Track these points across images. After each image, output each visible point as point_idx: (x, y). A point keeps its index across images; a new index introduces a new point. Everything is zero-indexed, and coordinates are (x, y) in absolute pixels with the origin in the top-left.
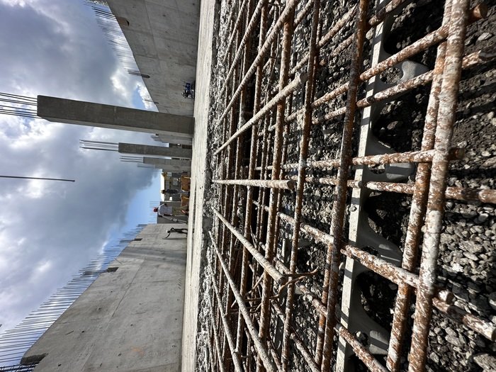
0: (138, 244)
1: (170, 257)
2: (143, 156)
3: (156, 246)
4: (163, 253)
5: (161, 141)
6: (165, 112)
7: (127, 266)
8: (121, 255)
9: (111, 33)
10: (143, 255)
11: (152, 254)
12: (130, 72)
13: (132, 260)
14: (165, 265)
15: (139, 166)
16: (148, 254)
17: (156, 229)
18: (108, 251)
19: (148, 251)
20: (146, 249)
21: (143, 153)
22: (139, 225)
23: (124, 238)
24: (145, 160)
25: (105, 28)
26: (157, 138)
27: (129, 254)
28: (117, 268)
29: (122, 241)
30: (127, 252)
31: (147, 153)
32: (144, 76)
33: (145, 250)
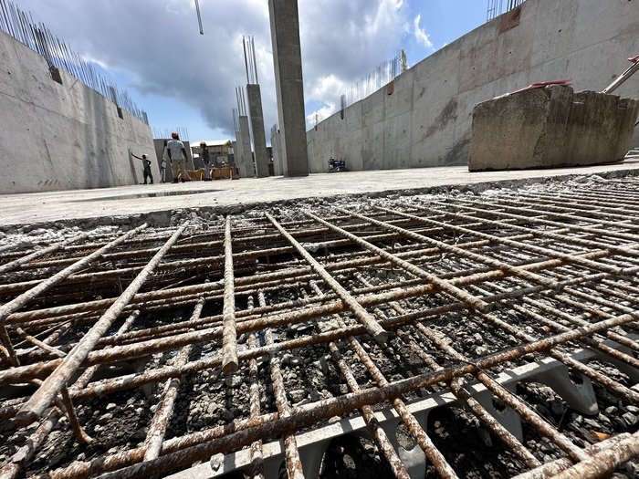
0: (112, 112)
1: (99, 162)
2: (248, 115)
3: (114, 140)
4: (104, 152)
5: (273, 136)
6: (308, 140)
7: (68, 98)
8: (86, 88)
9: (377, 76)
10: (94, 122)
11: (99, 135)
12: (343, 97)
13: (82, 105)
14: (81, 156)
15: (233, 110)
16: (98, 129)
17: (143, 139)
18: (90, 69)
19: (102, 129)
20: (106, 125)
21: (252, 115)
22: (145, 115)
23: (119, 93)
24: (243, 118)
25: (380, 70)
26: (275, 133)
27: (92, 100)
28: (60, 81)
29: (112, 90)
30: (94, 98)
31: (253, 121)
32: (342, 112)
33: (102, 124)
